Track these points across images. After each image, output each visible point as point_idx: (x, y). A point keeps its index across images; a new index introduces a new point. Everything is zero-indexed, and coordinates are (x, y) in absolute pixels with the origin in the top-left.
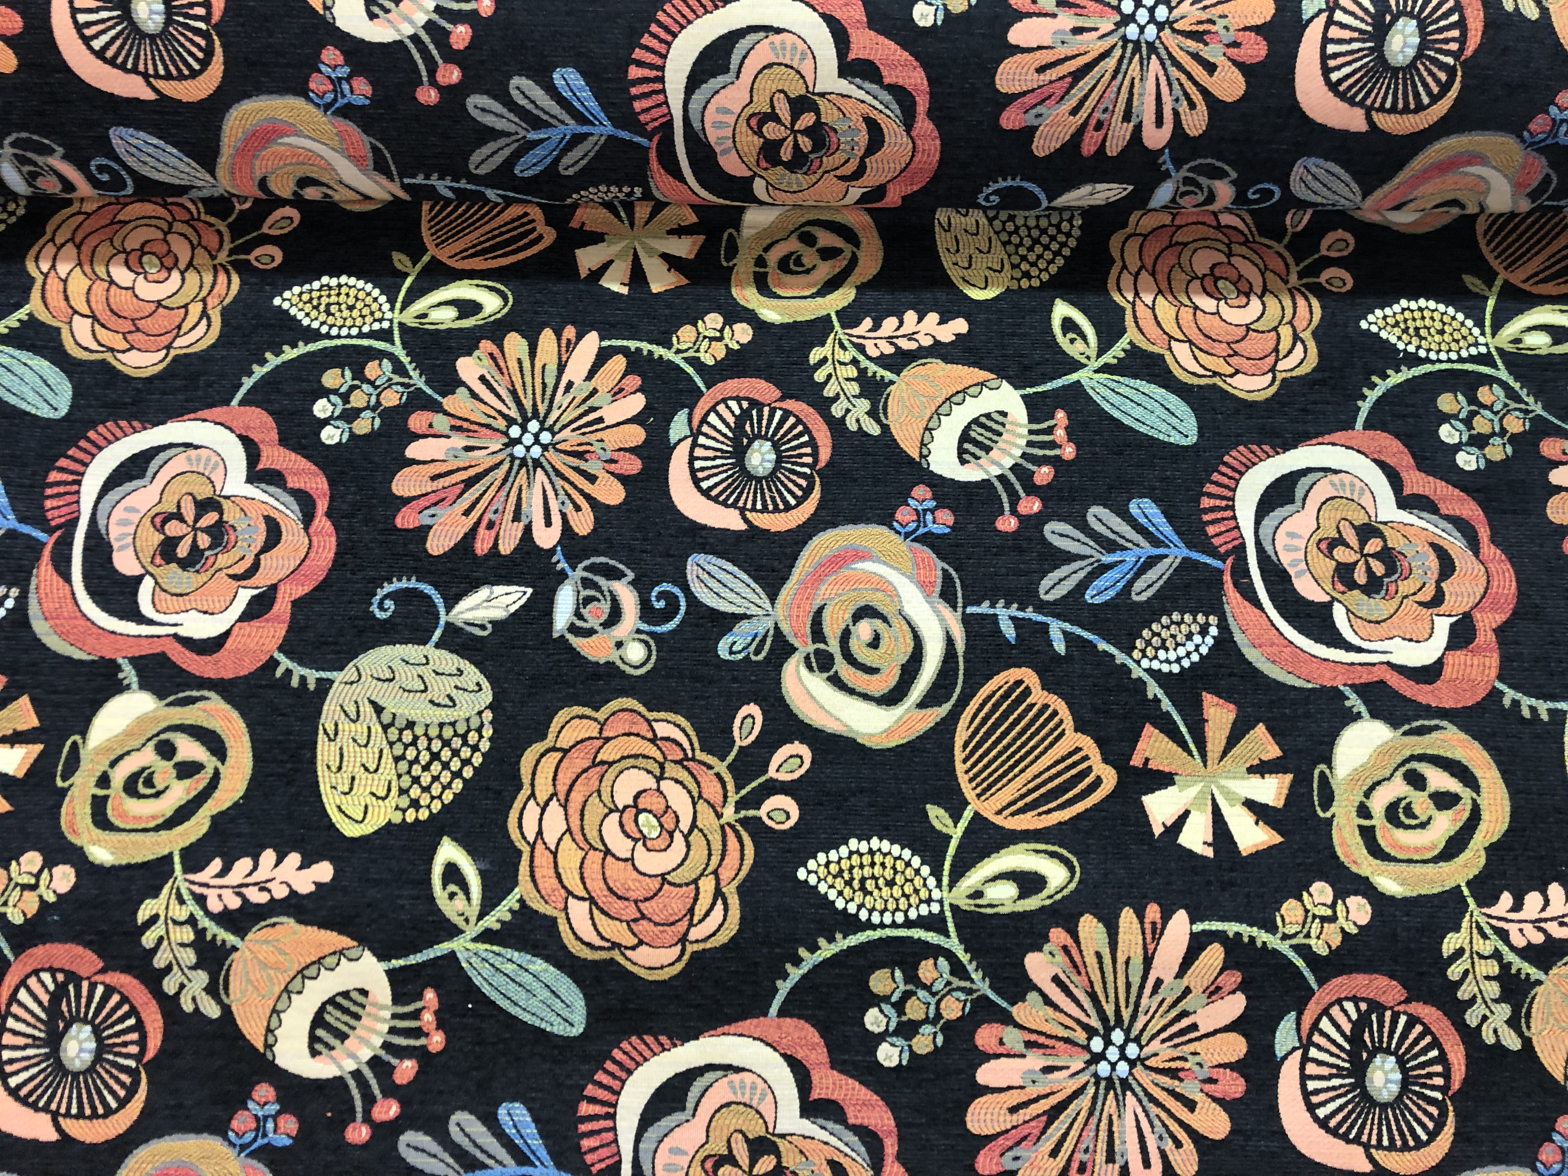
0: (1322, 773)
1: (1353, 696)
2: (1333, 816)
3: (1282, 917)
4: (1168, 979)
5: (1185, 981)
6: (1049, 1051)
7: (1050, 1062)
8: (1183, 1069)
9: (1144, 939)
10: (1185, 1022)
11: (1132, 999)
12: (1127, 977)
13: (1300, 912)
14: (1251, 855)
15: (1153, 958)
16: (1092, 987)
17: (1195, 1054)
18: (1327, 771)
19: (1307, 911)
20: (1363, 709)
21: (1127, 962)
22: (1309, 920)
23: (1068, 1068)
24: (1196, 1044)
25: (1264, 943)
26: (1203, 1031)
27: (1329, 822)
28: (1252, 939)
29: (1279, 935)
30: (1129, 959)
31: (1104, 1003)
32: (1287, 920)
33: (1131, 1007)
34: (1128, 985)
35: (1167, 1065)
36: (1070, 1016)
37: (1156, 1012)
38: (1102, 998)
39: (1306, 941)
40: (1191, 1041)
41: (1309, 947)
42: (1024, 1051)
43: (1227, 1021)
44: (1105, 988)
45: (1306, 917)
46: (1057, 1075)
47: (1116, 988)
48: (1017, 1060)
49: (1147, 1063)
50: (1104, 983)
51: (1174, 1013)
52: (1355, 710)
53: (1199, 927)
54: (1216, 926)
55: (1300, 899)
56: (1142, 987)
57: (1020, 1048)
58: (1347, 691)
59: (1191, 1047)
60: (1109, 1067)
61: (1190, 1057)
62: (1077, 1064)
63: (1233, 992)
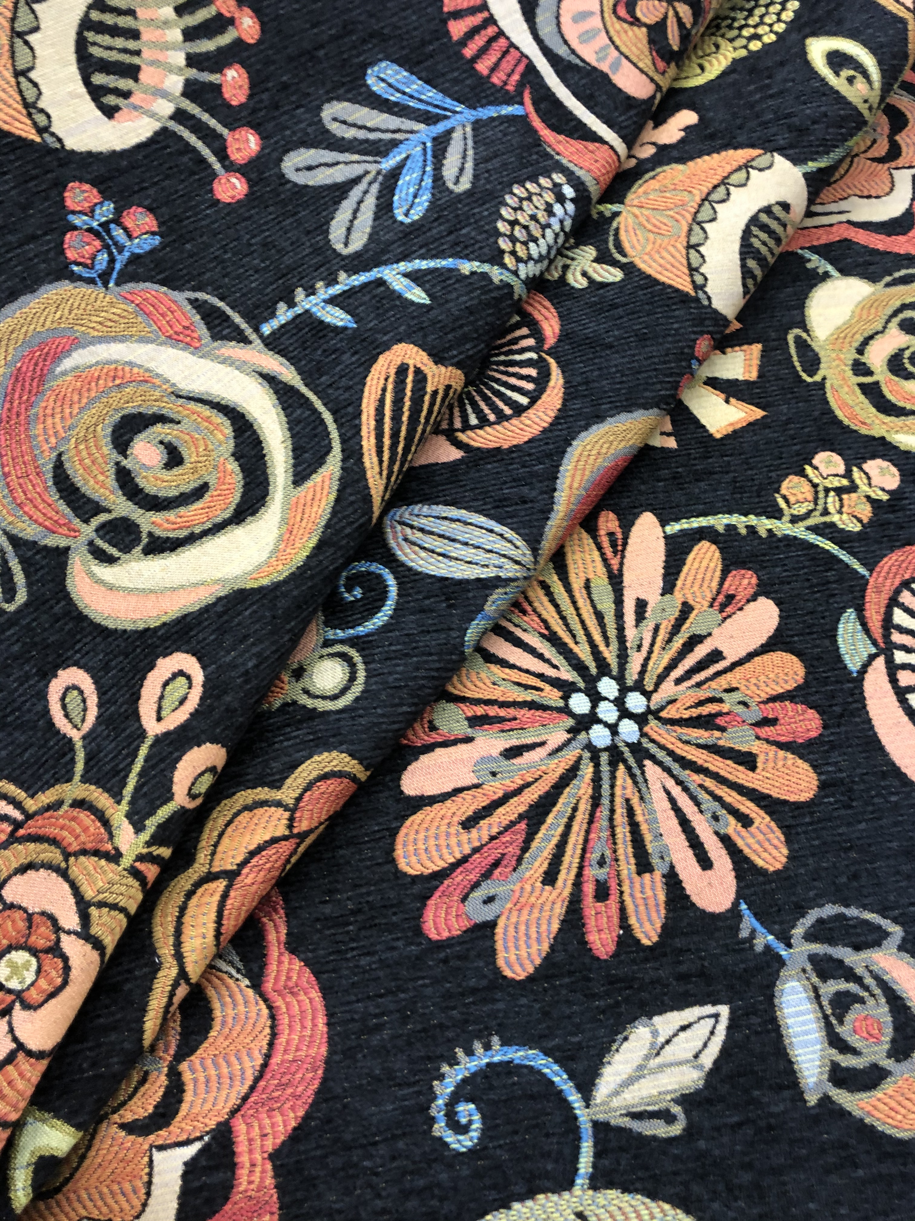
0: (798, 339)
1: (815, 257)
2: (824, 379)
3: (784, 497)
4: (653, 597)
5: (678, 596)
6: (507, 725)
7: (514, 742)
8: (720, 714)
9: (603, 555)
10: (701, 651)
11: (612, 633)
12: (594, 606)
13: (807, 488)
14: (727, 437)
15: (621, 574)
16: (548, 628)
17: (731, 690)
18: (804, 335)
19: (815, 486)
20: (830, 268)
21: (587, 586)
22: (821, 495)
23: (542, 744)
24: (729, 675)
25: (770, 531)
26: (731, 657)
27: (821, 385)
28: (751, 530)
29: (786, 518)
30: (588, 581)
31: (572, 645)
32: (792, 499)
33: (614, 645)
34: (599, 616)
35: (695, 712)
36: (527, 671)
37: (652, 645)
38: (567, 639)
39: (827, 519)
40: (718, 674)
41: (833, 525)
42: (470, 732)
43: (762, 639)
44: (567, 625)
45: (816, 492)
46: (528, 757)
47: (582, 622)
48: (462, 748)
49: (663, 714)
50: (563, 618)
51: (678, 642)
52: (821, 271)
53: (673, 528)
54: (696, 523)
55: (802, 473)
56: (619, 616)
57: (462, 728)
58: (807, 254)
59: (724, 682)
60: (607, 732)
61: (725, 696)
62: (558, 737)
63: (753, 598)
